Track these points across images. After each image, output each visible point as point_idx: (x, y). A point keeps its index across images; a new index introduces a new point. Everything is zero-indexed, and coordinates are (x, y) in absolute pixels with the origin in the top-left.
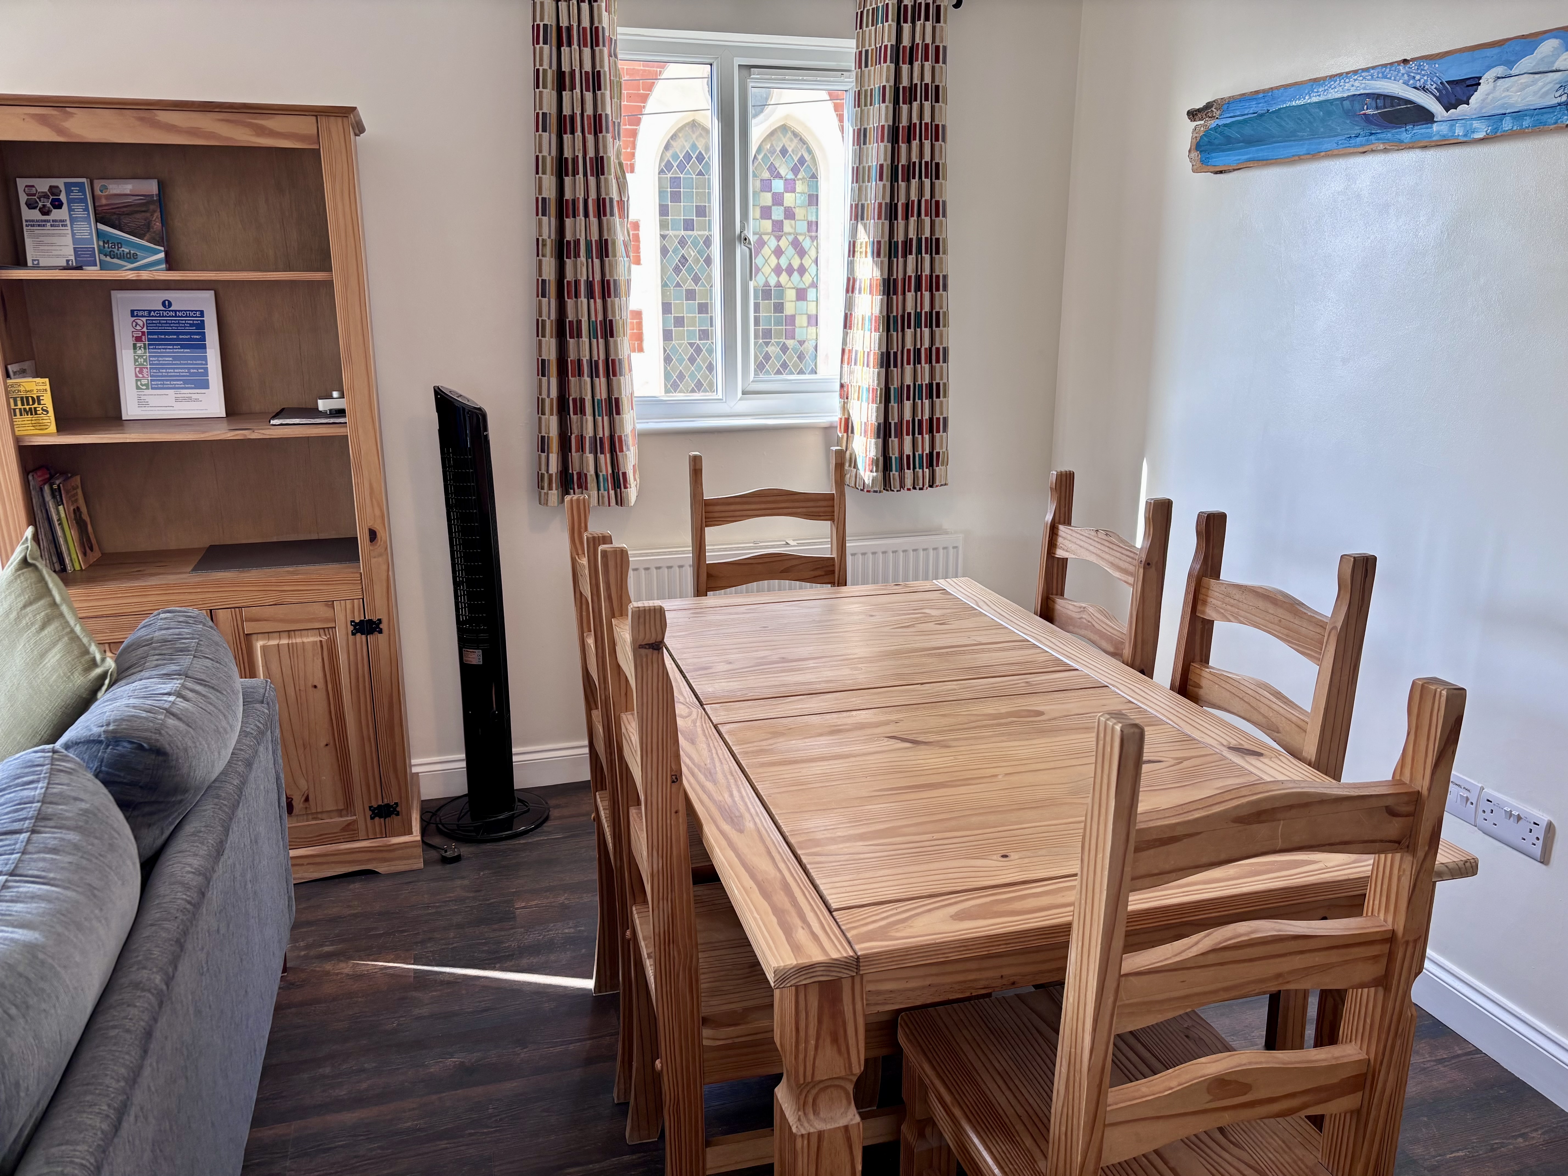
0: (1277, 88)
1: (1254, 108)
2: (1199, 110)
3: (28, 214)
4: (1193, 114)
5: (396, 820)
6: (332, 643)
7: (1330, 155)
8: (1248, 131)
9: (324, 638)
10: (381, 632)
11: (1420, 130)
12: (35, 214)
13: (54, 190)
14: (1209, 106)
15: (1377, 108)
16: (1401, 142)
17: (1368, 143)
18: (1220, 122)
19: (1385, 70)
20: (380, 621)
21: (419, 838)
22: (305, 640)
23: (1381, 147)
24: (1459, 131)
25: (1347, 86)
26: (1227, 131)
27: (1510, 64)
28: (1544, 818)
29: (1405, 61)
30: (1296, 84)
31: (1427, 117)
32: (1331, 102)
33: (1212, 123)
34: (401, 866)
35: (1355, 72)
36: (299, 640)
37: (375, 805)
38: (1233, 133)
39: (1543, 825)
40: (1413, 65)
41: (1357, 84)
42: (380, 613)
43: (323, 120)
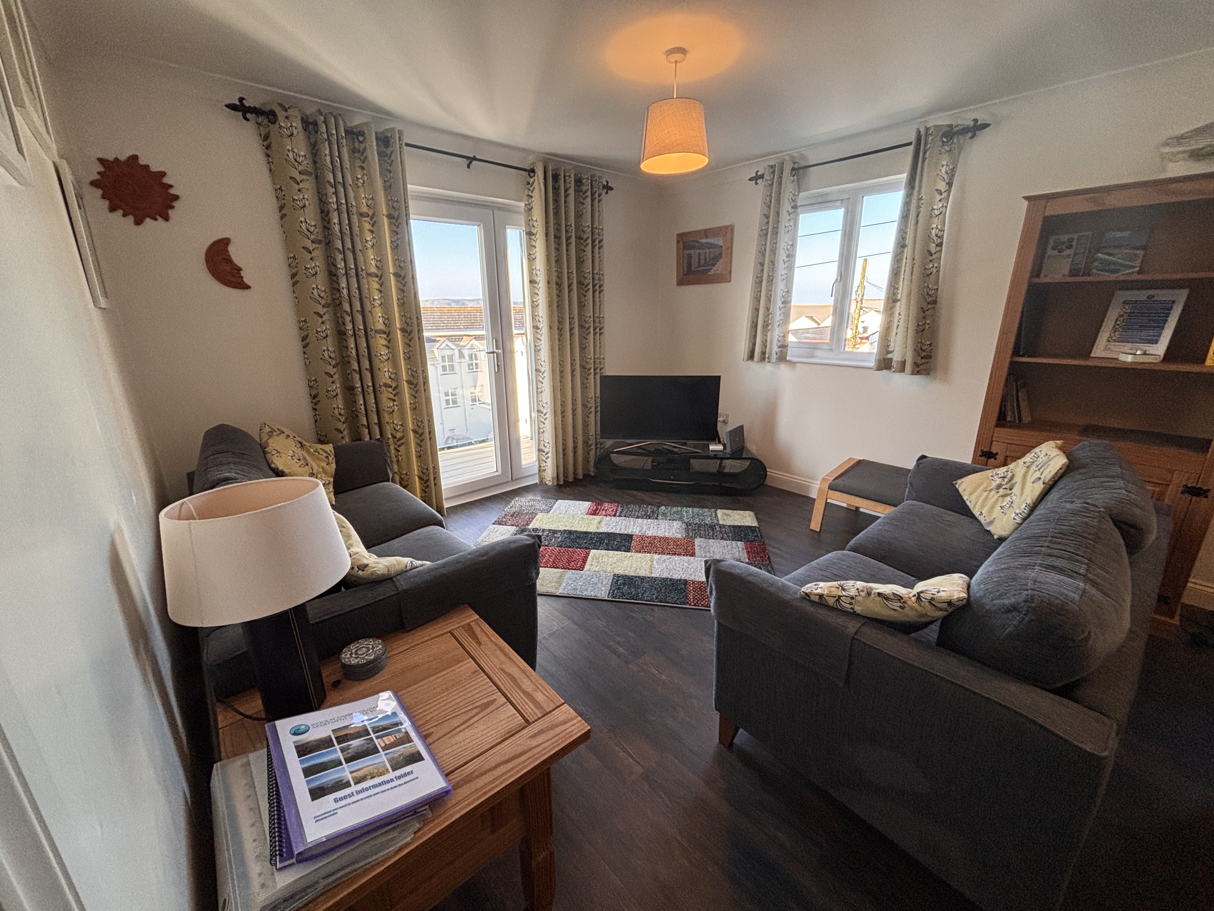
3: (1049, 252)
9: (1157, 489)
10: (1206, 497)
20: (1209, 490)
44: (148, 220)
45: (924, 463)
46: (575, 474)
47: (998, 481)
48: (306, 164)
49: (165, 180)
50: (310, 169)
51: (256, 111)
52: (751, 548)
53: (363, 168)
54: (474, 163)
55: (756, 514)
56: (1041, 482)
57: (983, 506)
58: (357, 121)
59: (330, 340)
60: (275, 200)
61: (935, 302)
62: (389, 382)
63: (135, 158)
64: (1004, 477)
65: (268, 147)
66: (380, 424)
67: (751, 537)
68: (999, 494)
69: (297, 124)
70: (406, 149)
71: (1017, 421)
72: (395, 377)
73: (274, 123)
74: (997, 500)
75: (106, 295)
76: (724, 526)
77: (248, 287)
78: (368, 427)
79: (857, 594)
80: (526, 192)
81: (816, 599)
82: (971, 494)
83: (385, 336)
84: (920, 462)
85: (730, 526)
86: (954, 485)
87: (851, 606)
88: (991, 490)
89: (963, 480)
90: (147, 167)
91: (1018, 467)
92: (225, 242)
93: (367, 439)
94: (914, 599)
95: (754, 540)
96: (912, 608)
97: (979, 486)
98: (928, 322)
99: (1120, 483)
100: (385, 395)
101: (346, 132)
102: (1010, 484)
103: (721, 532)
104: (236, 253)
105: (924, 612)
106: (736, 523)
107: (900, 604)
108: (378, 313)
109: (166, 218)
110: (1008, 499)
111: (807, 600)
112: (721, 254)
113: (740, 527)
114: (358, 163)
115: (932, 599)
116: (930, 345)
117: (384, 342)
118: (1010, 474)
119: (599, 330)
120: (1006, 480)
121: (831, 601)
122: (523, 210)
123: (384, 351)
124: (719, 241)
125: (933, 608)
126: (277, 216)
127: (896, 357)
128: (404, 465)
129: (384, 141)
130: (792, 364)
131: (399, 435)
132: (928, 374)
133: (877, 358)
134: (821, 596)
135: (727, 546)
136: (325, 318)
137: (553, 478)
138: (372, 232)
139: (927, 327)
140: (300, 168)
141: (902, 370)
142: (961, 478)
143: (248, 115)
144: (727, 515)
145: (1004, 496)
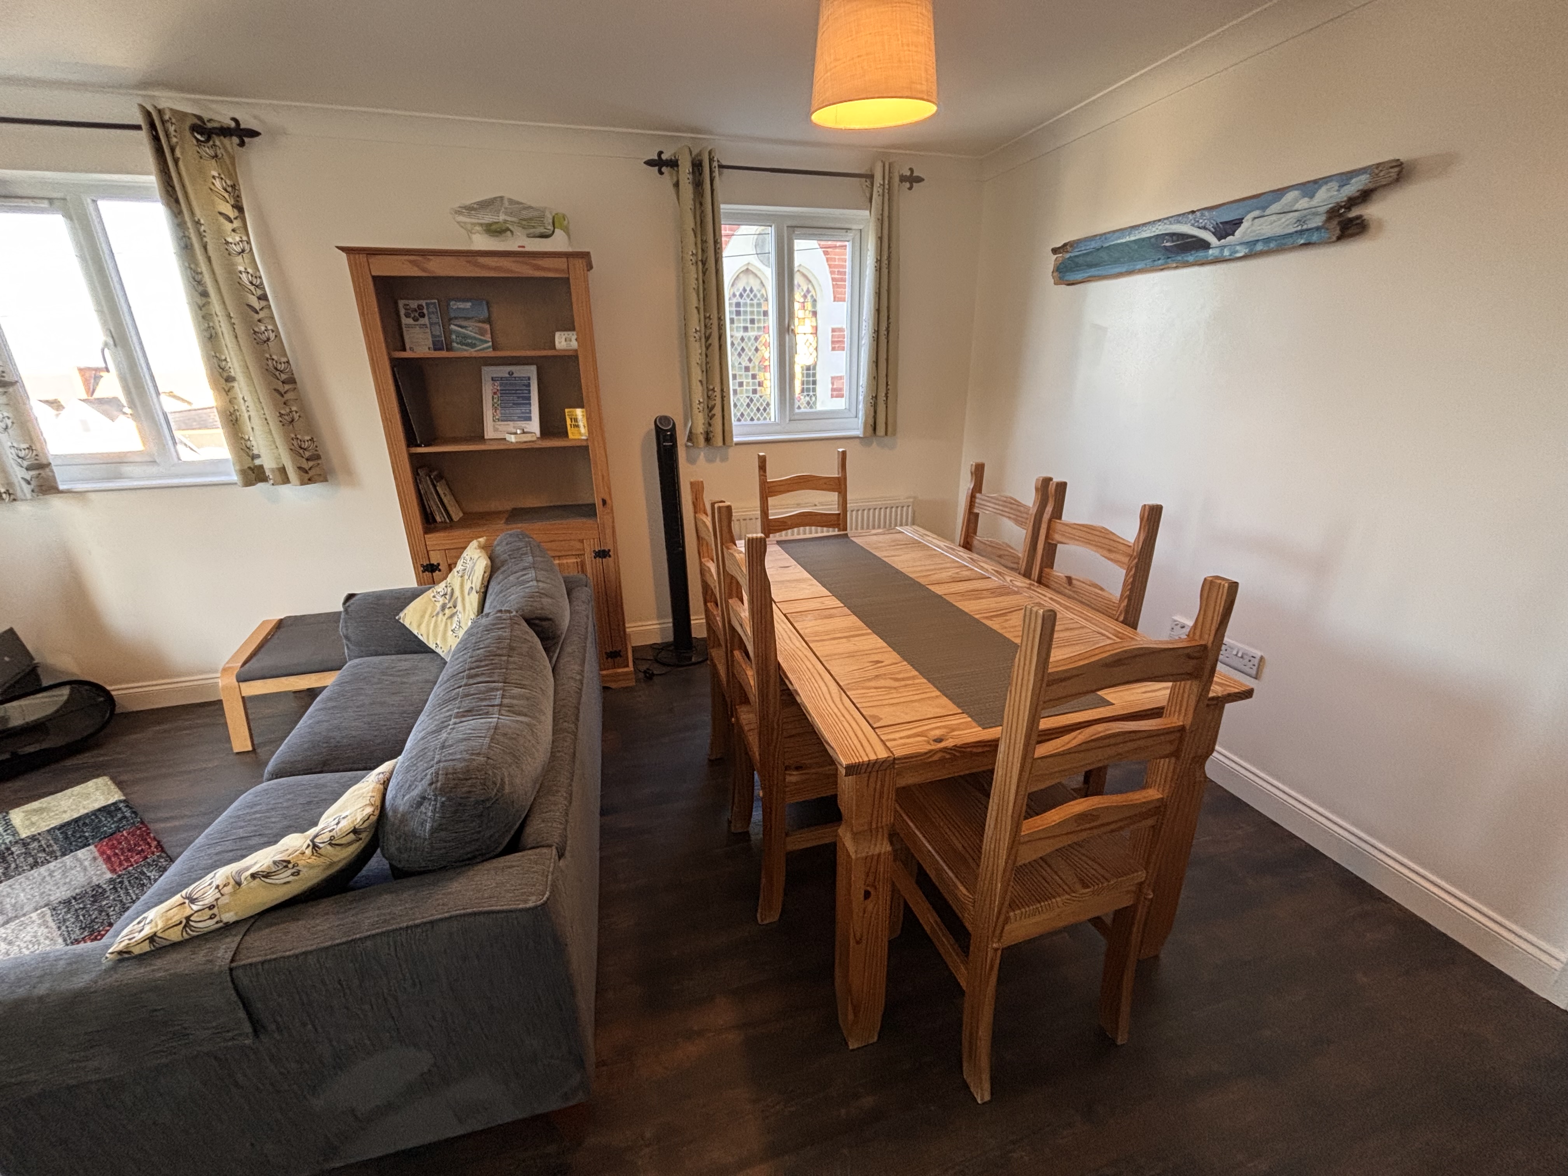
0: (1109, 233)
1: (1093, 245)
2: (1059, 248)
3: (405, 321)
4: (1055, 251)
5: (618, 660)
6: (583, 564)
7: (1141, 271)
8: (1089, 259)
9: (579, 560)
10: (610, 556)
11: (1201, 254)
12: (410, 321)
13: (420, 307)
14: (1065, 245)
15: (1173, 242)
16: (1187, 261)
17: (1166, 263)
18: (1072, 255)
19: (1179, 218)
20: (609, 550)
21: (632, 669)
22: (569, 561)
23: (1175, 265)
24: (1226, 253)
25: (1154, 229)
26: (1077, 260)
27: (1264, 208)
28: (1258, 653)
29: (1193, 212)
30: (1121, 230)
31: (1206, 245)
32: (1143, 240)
33: (1067, 256)
34: (624, 684)
35: (1159, 220)
36: (565, 561)
37: (608, 651)
38: (1080, 260)
39: (1258, 658)
40: (1198, 214)
41: (1160, 227)
42: (609, 546)
43: (571, 260)
45: (353, 604)
47: (441, 600)
52: (113, 847)
55: (113, 779)
56: (474, 591)
57: (435, 636)
61: (292, 381)
64: (446, 594)
67: (109, 826)
68: (446, 616)
71: (448, 521)
74: (446, 624)
76: (34, 838)
79: (218, 895)
81: (146, 947)
82: (419, 626)
84: (347, 604)
85: (49, 831)
86: (398, 621)
87: (215, 920)
88: (438, 614)
89: (406, 611)
91: (454, 578)
94: (308, 852)
95: (118, 829)
96: (311, 867)
97: (425, 612)
98: (294, 408)
99: (532, 574)
102: (453, 600)
103: (27, 854)
105: (328, 861)
106: (67, 817)
107: (290, 872)
110: (455, 619)
111: (128, 959)
113: (76, 821)
115: (332, 838)
116: (312, 440)
118: (449, 589)
120: (448, 597)
121: (175, 935)
125: (338, 848)
127: (268, 462)
132: (326, 480)
133: (238, 468)
134: (152, 938)
135: (51, 875)
139: (296, 416)
141: (286, 480)
142: (401, 610)
144: (40, 810)
145: (451, 617)
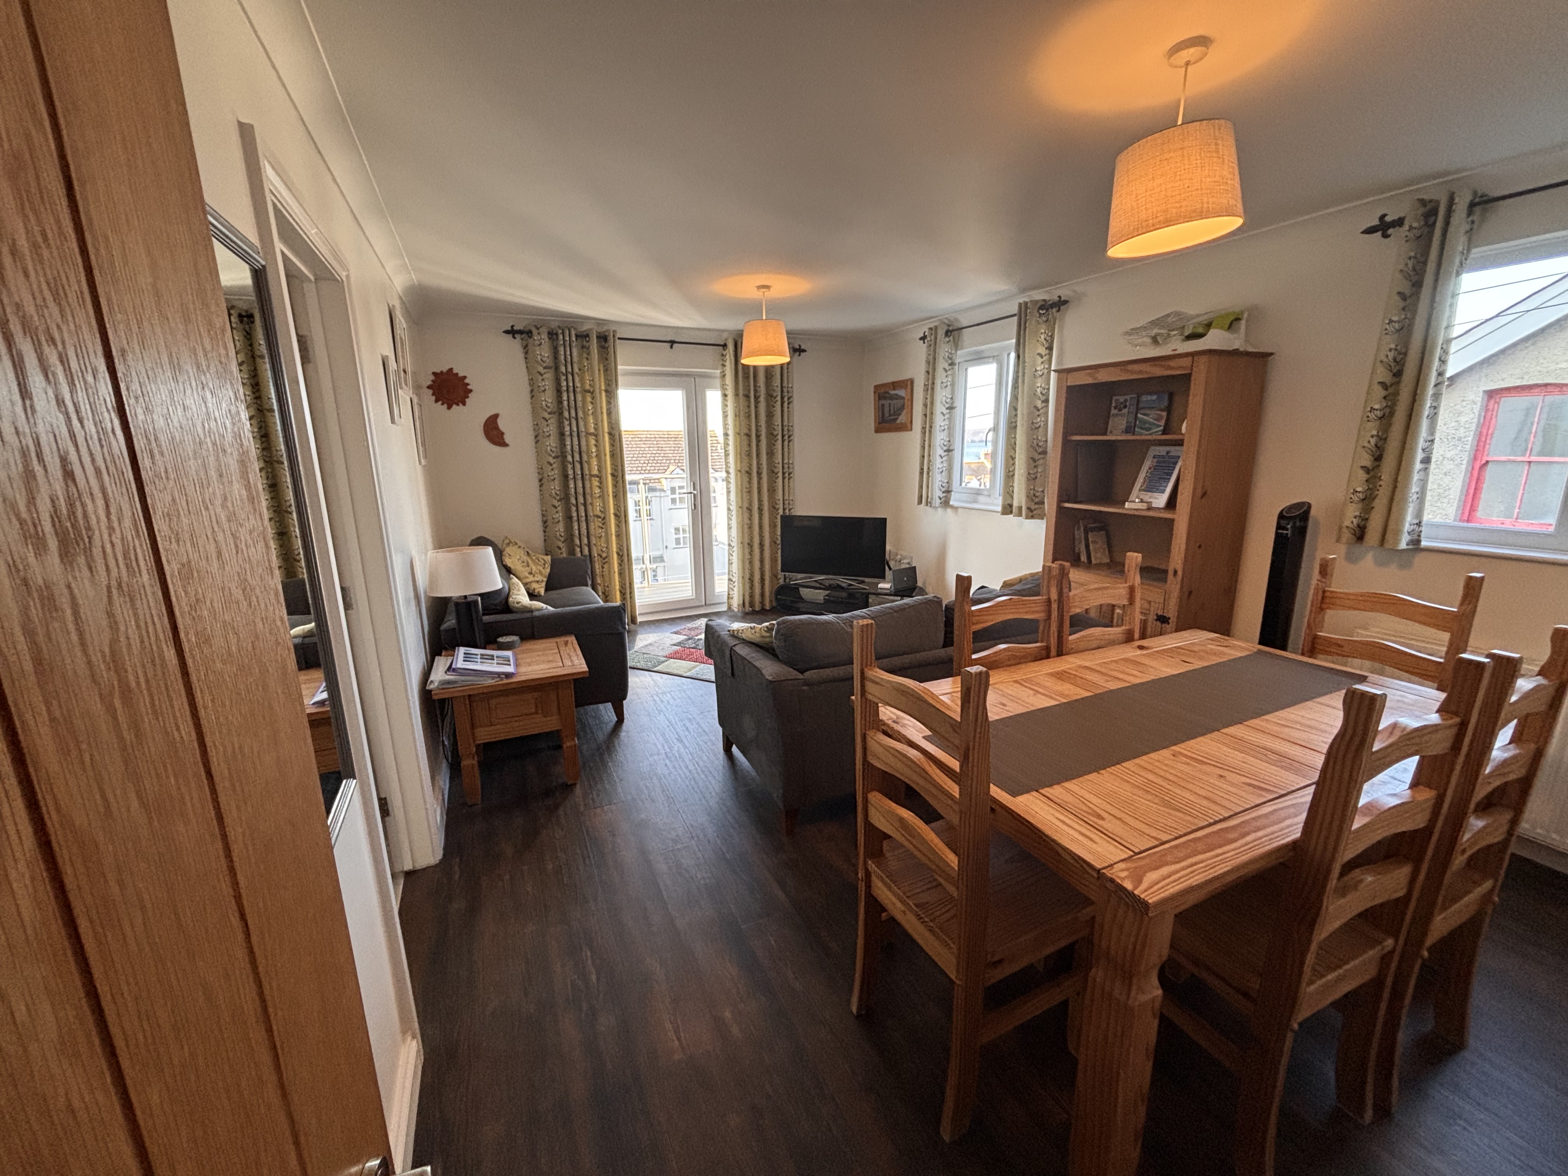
44: (454, 406)
46: (762, 603)
48: (549, 362)
49: (466, 381)
50: (551, 364)
51: (520, 332)
53: (587, 359)
54: (675, 345)
58: (585, 328)
59: (556, 482)
60: (528, 386)
62: (599, 514)
63: (451, 370)
65: (526, 353)
66: (589, 545)
69: (545, 336)
70: (618, 341)
72: (604, 510)
73: (530, 337)
75: (426, 457)
77: (506, 445)
78: (581, 547)
80: (721, 362)
83: (597, 479)
90: (457, 374)
92: (496, 416)
93: (579, 555)
100: (595, 525)
101: (577, 336)
104: (502, 424)
108: (594, 462)
109: (464, 404)
112: (904, 405)
114: (585, 355)
116: (1043, 491)
117: (597, 484)
119: (788, 475)
122: (718, 375)
123: (597, 491)
124: (901, 393)
126: (529, 395)
127: (1016, 502)
128: (607, 579)
129: (603, 338)
130: (955, 509)
131: (604, 555)
132: (1043, 519)
133: (1002, 503)
136: (554, 466)
137: (739, 605)
138: (592, 403)
139: (1039, 475)
140: (544, 365)
141: (1020, 515)
143: (516, 336)
